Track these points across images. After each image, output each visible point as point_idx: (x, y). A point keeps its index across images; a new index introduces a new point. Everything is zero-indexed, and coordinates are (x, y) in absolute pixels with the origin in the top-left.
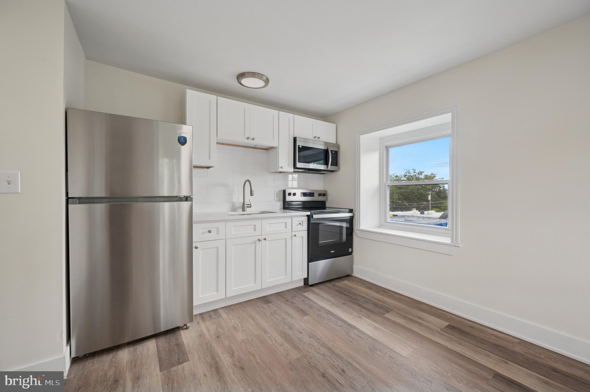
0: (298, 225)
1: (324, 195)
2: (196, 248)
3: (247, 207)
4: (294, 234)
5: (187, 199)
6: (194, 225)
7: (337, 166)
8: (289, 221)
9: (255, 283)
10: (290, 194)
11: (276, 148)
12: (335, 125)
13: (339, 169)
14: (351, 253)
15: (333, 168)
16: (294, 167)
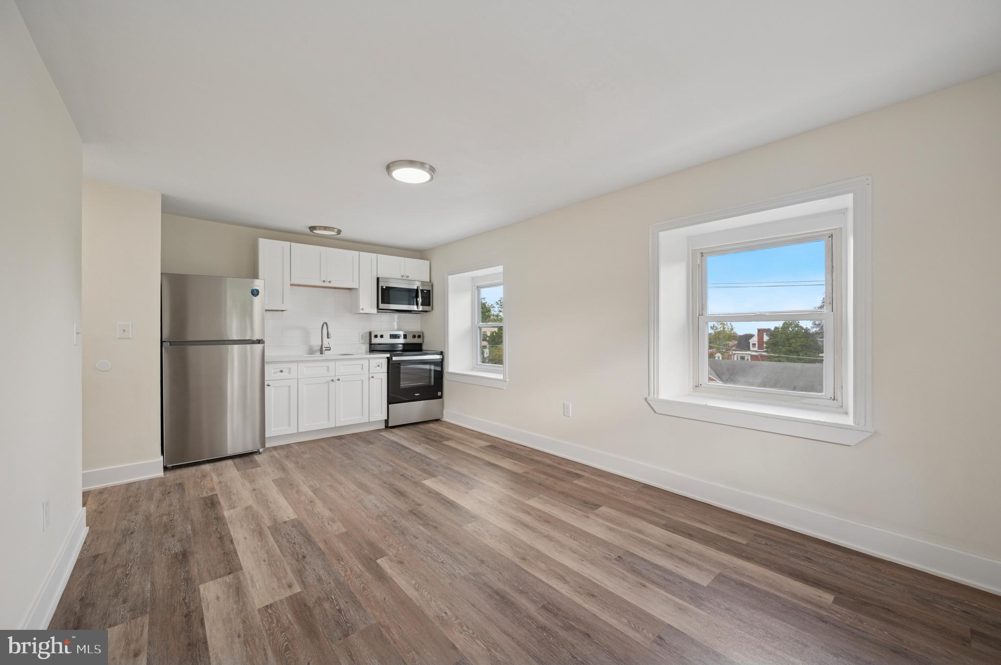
0: (376, 367)
1: (419, 337)
2: (269, 385)
3: (326, 350)
4: (371, 375)
5: (259, 342)
6: (266, 366)
7: (430, 305)
8: (366, 363)
9: (329, 421)
10: (376, 336)
11: (357, 289)
12: (429, 261)
13: (432, 309)
14: (441, 397)
15: (426, 308)
16: (377, 308)
